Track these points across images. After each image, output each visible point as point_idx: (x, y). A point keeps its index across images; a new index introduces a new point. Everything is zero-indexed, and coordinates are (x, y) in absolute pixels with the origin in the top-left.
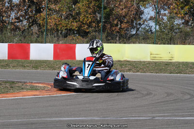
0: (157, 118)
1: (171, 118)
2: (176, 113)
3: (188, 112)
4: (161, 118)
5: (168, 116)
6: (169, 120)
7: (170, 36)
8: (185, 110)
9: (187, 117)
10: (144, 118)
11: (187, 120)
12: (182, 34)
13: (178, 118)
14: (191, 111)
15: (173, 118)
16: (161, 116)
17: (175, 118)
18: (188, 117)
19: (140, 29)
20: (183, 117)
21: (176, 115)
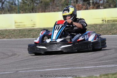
0: (20, 72)
1: (33, 71)
2: (37, 67)
3: (48, 65)
4: (24, 71)
5: (30, 70)
6: (31, 72)
7: (32, 6)
8: (46, 64)
9: (46, 69)
10: (8, 73)
11: (47, 71)
12: (42, 4)
13: (39, 70)
14: (51, 64)
15: (35, 71)
16: (24, 70)
17: (37, 71)
18: (48, 69)
19: (5, 2)
20: (43, 69)
21: (37, 68)
